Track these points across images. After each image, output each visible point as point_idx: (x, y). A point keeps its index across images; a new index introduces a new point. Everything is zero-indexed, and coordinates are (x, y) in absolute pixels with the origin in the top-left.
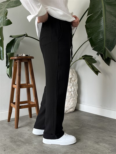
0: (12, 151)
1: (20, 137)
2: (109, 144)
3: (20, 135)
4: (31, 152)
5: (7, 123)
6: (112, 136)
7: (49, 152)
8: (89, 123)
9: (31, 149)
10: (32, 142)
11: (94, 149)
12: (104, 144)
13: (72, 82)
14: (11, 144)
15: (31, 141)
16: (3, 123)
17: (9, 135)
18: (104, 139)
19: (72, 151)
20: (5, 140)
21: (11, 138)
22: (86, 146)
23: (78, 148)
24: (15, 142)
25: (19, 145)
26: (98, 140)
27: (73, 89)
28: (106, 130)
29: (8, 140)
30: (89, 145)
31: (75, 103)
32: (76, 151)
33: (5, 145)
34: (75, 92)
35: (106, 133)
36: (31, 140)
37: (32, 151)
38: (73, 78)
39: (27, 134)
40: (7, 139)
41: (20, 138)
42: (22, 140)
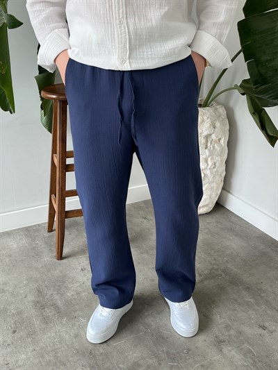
0: (29, 335)
1: (58, 293)
2: (245, 355)
3: (60, 284)
4: (66, 347)
5: (46, 234)
6: (267, 324)
7: (101, 354)
8: (229, 266)
9: (67, 337)
10: (76, 314)
11: (202, 366)
12: (233, 353)
13: (209, 144)
14: (33, 311)
15: (75, 311)
16: (37, 234)
17: (37, 281)
18: (240, 333)
19: (150, 361)
20: (25, 297)
21: (39, 292)
22: (189, 350)
23: (168, 353)
24: (43, 307)
25: (46, 321)
26: (227, 333)
27: (210, 163)
28: (262, 297)
29: (31, 298)
30: (197, 348)
31: (214, 195)
32: (160, 364)
33: (19, 313)
34: (215, 170)
35: (256, 310)
36: (77, 307)
37: (68, 346)
38: (213, 135)
39: (76, 282)
40: (30, 292)
41: (56, 297)
42: (59, 303)
